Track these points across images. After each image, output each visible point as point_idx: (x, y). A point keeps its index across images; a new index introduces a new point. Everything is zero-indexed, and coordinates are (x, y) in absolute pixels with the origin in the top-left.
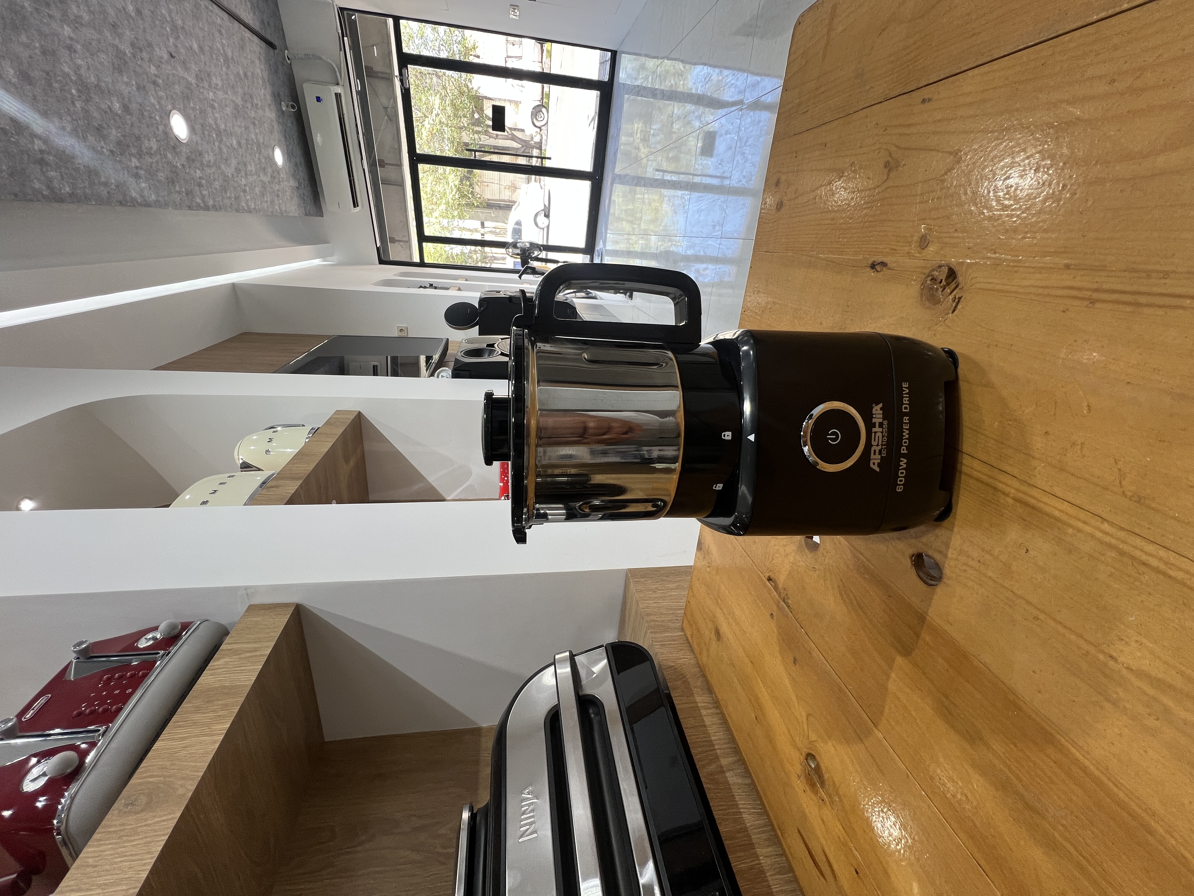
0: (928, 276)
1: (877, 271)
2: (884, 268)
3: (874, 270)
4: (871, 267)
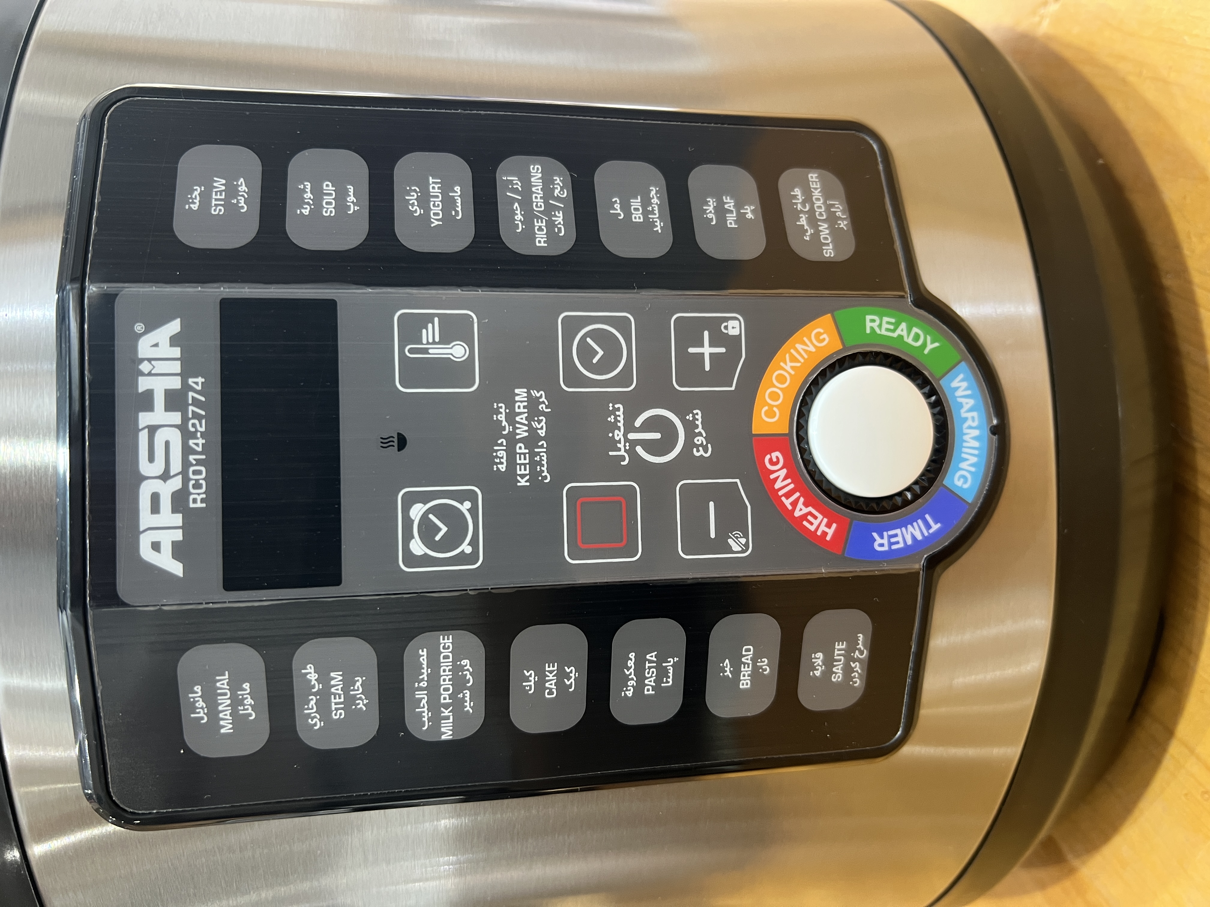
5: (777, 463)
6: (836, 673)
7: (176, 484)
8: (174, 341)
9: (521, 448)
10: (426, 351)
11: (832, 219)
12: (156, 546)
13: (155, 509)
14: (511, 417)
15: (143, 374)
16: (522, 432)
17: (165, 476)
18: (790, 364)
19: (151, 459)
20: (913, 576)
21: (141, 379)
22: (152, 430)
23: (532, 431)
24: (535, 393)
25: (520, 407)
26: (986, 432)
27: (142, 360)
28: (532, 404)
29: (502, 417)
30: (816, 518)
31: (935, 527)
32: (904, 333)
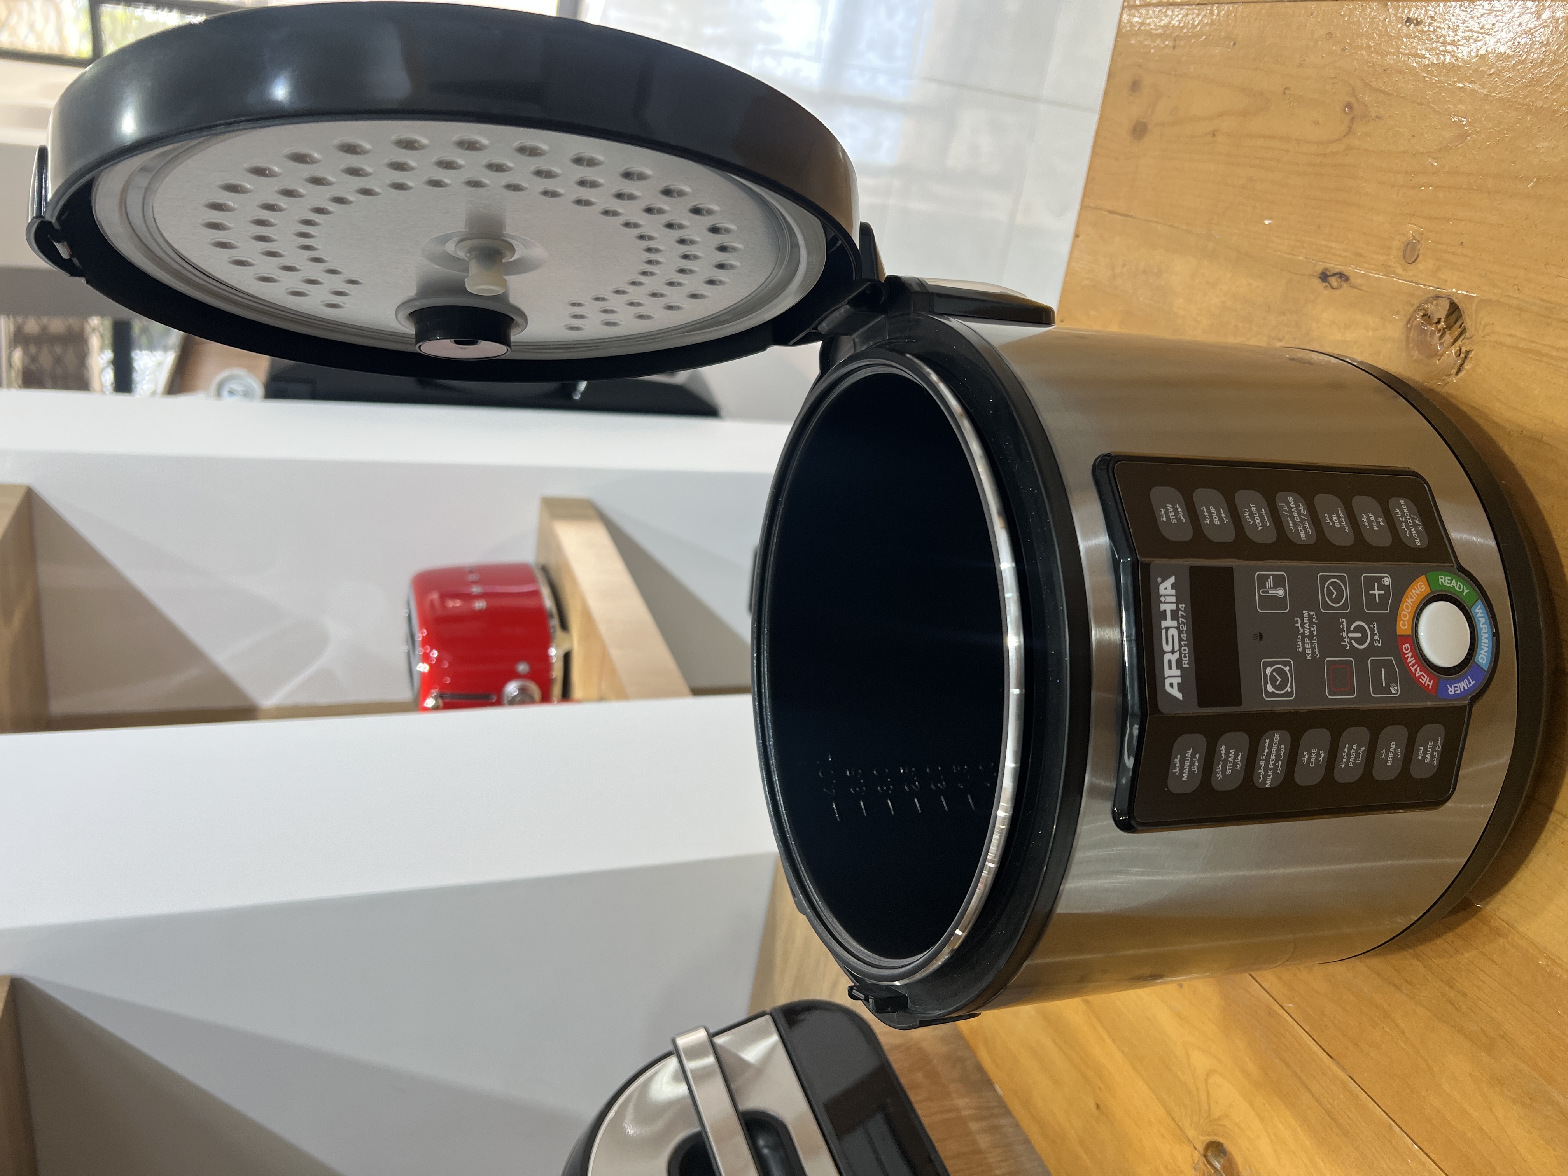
0: (1418, 309)
1: (1332, 288)
2: (1345, 285)
3: (1326, 284)
4: (1320, 278)
5: (1408, 649)
6: (1427, 758)
7: (1177, 655)
8: (1173, 586)
9: (1307, 641)
10: (1268, 592)
11: (1415, 525)
12: (1171, 685)
13: (1170, 668)
14: (1303, 624)
15: (1161, 602)
16: (1307, 633)
17: (1173, 652)
18: (1410, 600)
19: (1167, 643)
20: (1465, 707)
21: (1161, 605)
22: (1167, 629)
23: (1311, 632)
24: (1312, 613)
25: (1306, 620)
26: (1491, 634)
27: (1161, 596)
28: (1310, 618)
29: (1299, 625)
30: (1424, 677)
31: (1473, 683)
32: (1455, 585)
